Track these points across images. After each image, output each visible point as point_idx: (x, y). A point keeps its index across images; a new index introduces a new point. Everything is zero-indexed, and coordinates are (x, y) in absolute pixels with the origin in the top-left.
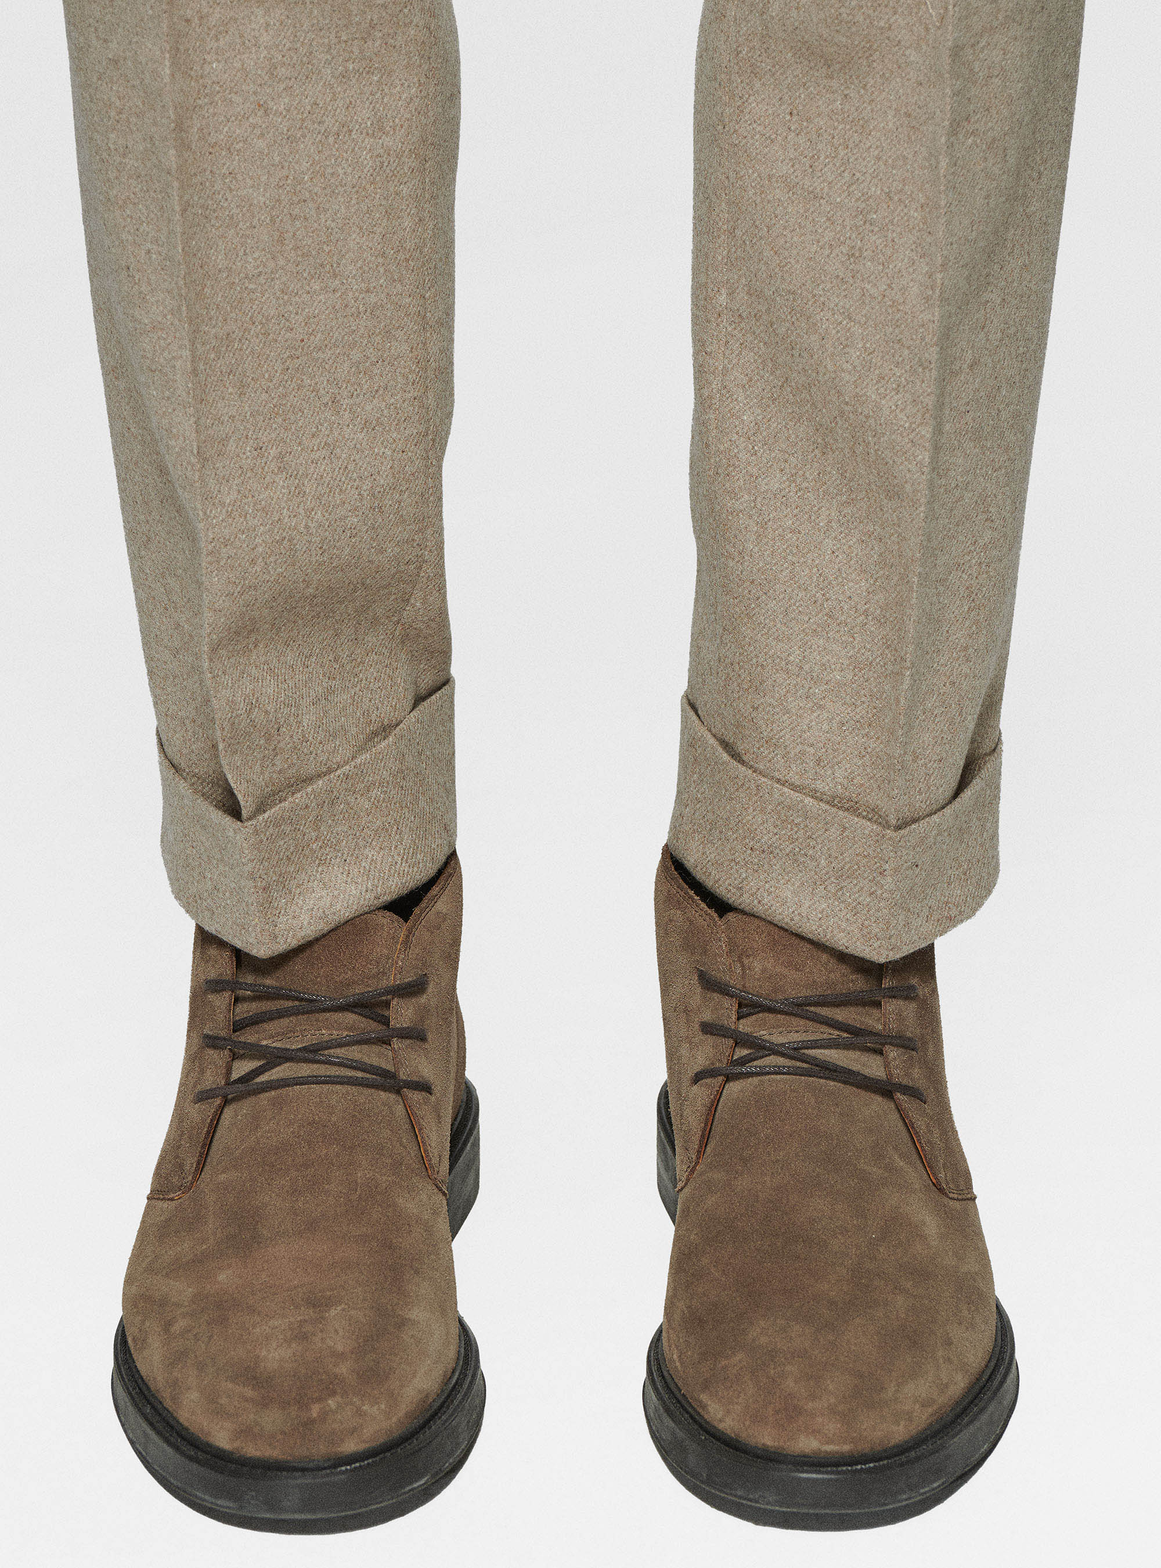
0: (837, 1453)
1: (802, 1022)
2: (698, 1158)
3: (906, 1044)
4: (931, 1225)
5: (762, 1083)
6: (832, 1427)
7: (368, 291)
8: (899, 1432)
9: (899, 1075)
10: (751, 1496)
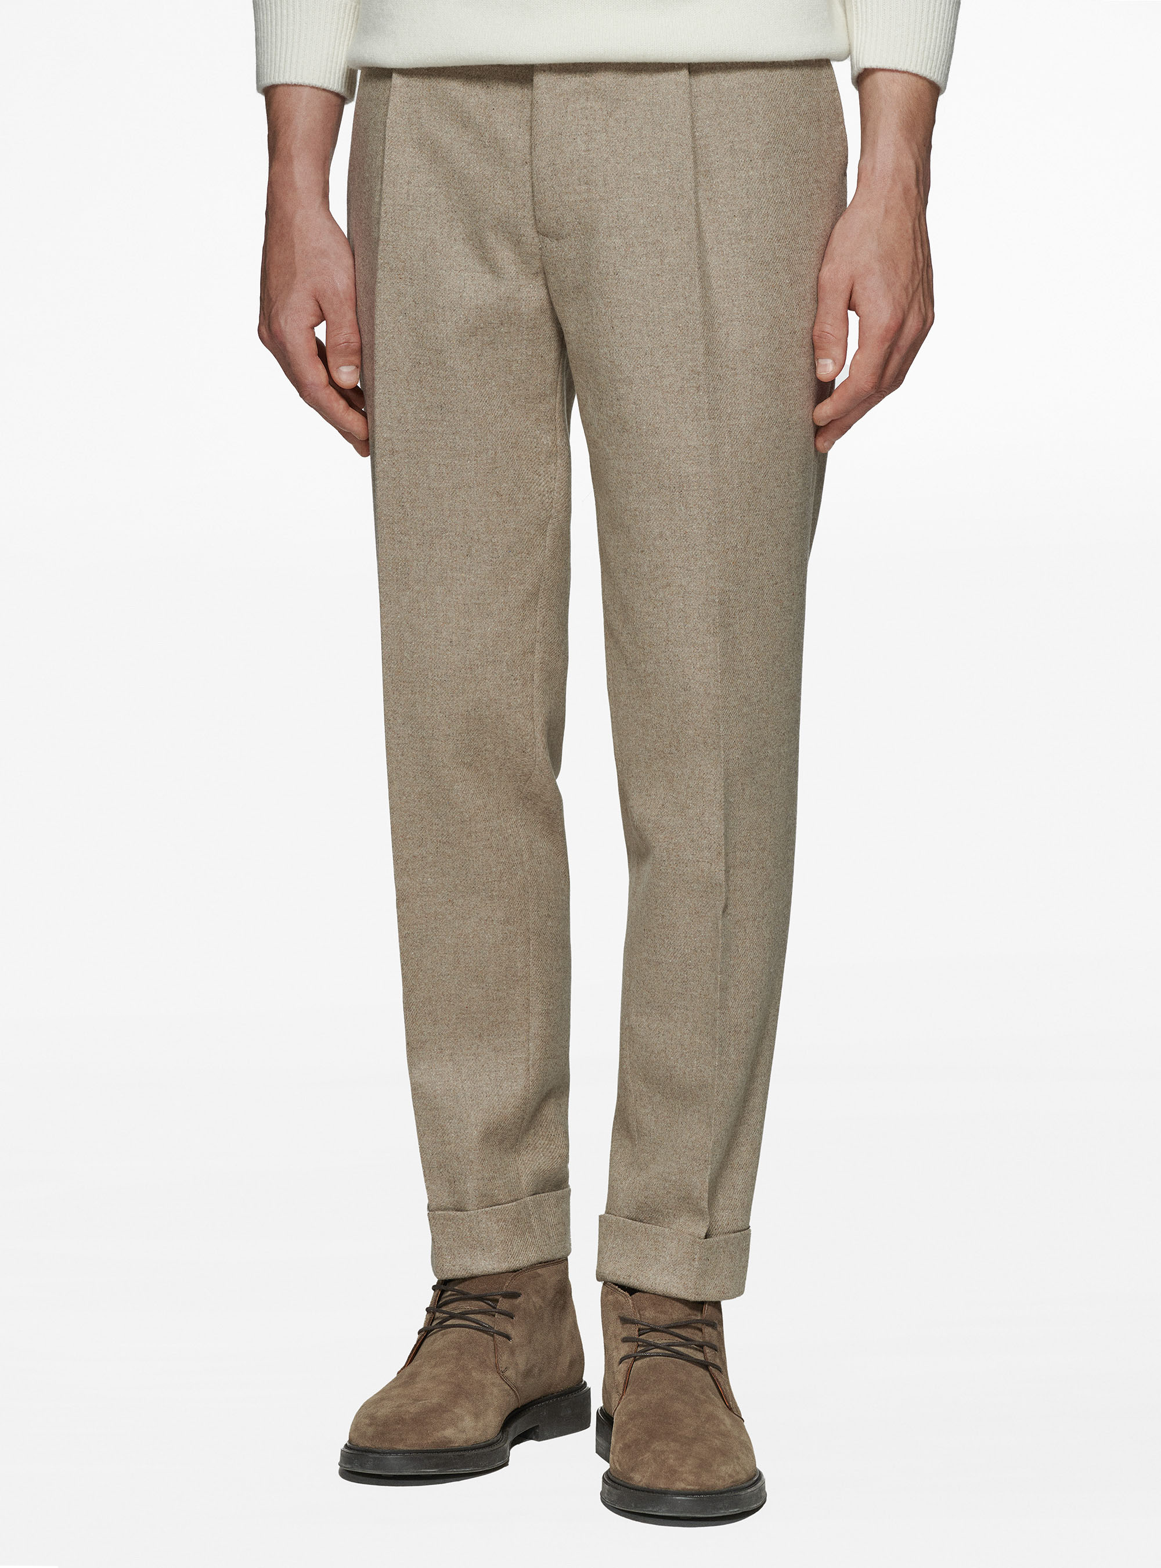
0: (692, 1490)
1: (668, 1335)
2: (623, 1393)
3: (714, 1348)
4: (728, 1421)
5: (651, 1360)
6: (691, 1478)
7: (498, 990)
8: (720, 1485)
9: (710, 1359)
10: (655, 1510)
